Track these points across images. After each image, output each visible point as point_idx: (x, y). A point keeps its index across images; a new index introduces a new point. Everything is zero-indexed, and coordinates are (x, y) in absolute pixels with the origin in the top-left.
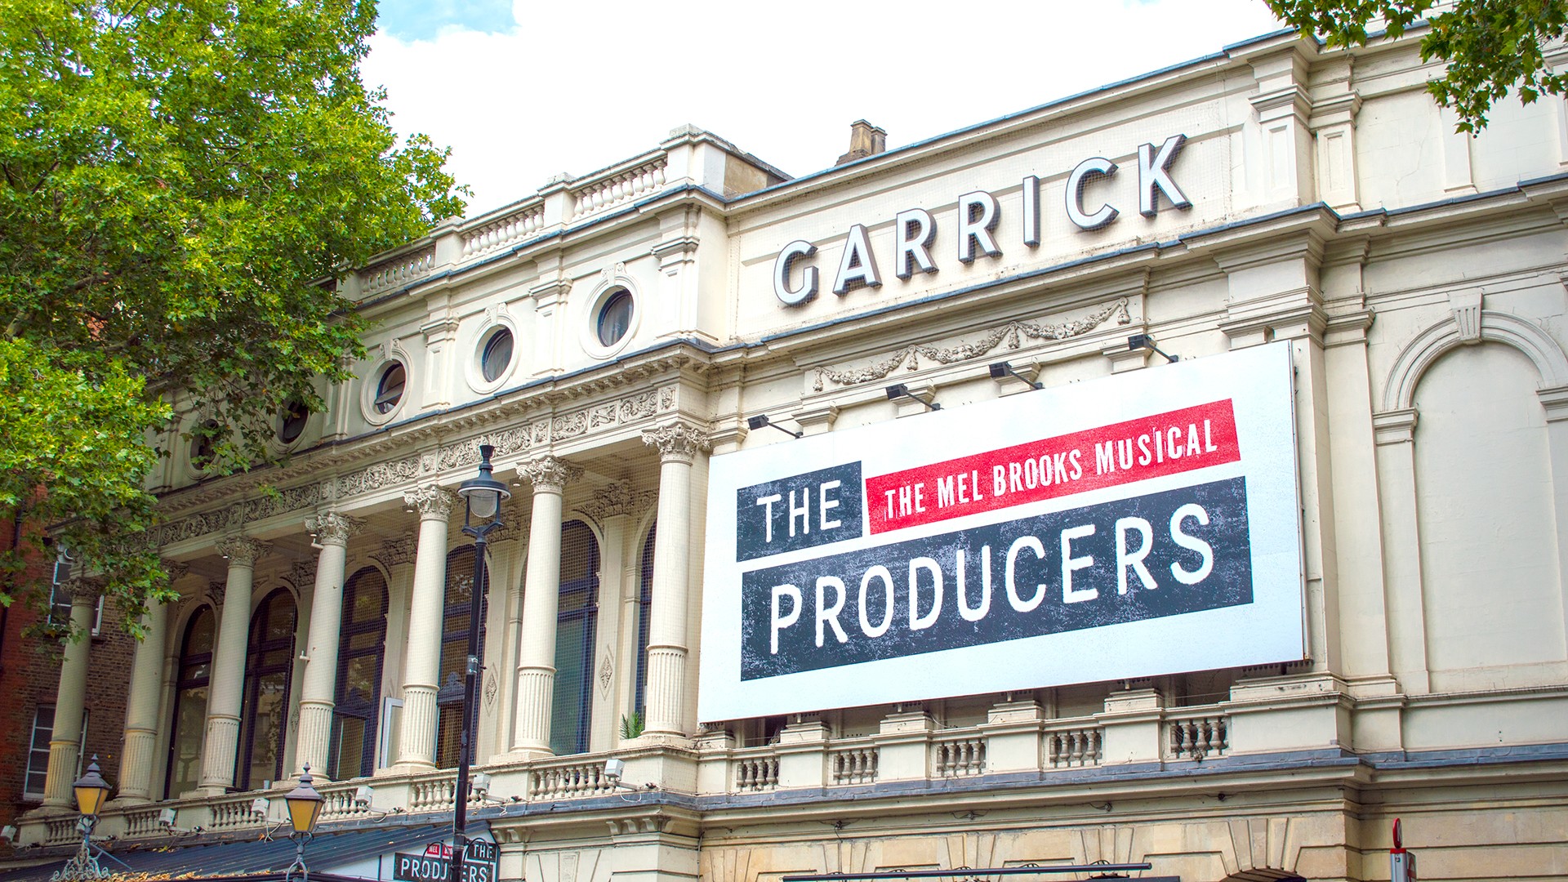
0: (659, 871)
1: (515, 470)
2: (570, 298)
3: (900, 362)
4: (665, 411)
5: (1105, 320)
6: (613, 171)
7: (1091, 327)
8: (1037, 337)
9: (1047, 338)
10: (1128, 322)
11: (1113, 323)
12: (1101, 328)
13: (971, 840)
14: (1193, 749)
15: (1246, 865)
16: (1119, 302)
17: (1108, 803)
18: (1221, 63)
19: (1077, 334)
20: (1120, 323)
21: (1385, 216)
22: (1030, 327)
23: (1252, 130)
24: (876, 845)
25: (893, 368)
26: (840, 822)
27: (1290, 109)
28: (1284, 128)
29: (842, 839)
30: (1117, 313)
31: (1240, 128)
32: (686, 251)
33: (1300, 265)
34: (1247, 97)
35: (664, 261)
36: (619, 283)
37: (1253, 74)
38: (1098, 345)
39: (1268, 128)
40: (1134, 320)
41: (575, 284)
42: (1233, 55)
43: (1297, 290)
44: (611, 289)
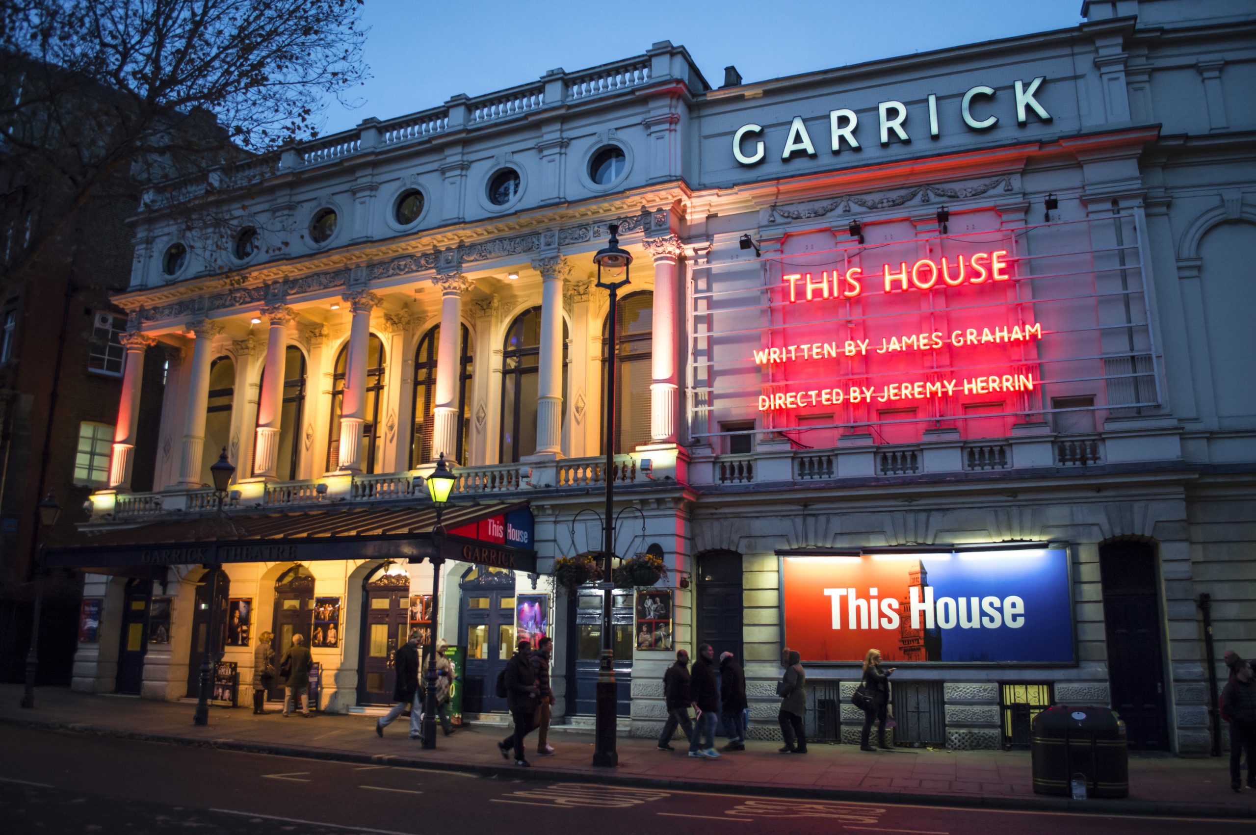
0: (677, 535)
1: (531, 264)
3: (836, 207)
4: (658, 227)
5: (994, 187)
6: (603, 68)
7: (984, 192)
8: (943, 196)
9: (950, 197)
10: (1011, 190)
11: (1000, 189)
12: (992, 192)
13: (911, 515)
14: (1073, 460)
15: (1118, 532)
16: (1005, 177)
17: (1015, 492)
18: (1075, 34)
19: (974, 195)
20: (1006, 191)
21: (1186, 137)
22: (938, 189)
23: (1092, 78)
24: (835, 519)
25: (832, 209)
26: (806, 503)
27: (1121, 67)
28: (1117, 79)
30: (1003, 184)
31: (1082, 76)
32: (670, 123)
33: (1134, 162)
34: (1090, 57)
35: (653, 129)
36: (611, 142)
37: (1094, 43)
38: (990, 203)
39: (1105, 77)
40: (1016, 189)
41: (573, 142)
42: (1085, 30)
43: (1136, 178)
44: (604, 146)
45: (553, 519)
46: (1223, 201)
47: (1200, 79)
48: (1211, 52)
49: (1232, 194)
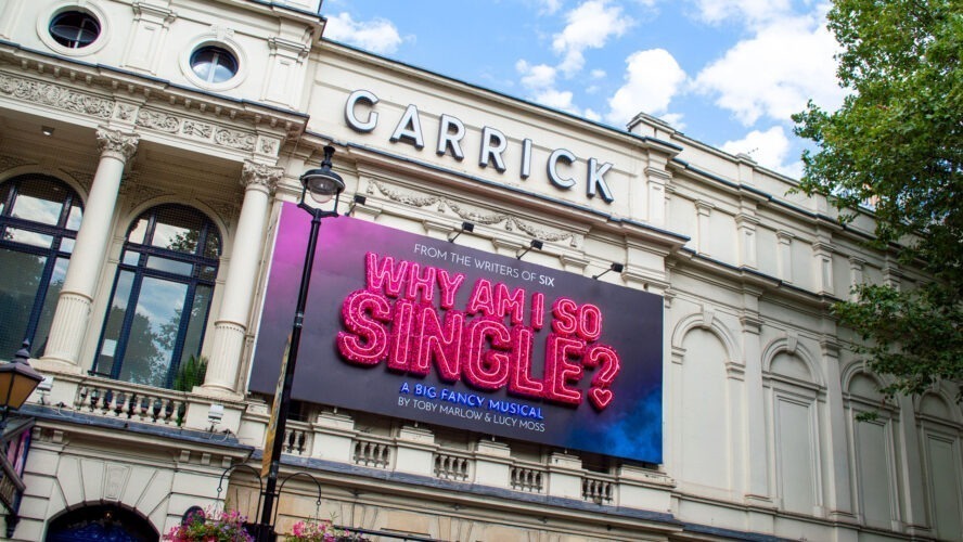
1: (96, 130)
2: (171, 26)
3: (432, 203)
4: (263, 153)
5: (563, 239)
7: (555, 240)
8: (523, 230)
9: (528, 233)
10: (575, 246)
11: (567, 242)
12: (560, 242)
13: (455, 523)
14: (592, 496)
16: (573, 234)
17: (544, 517)
18: (639, 142)
19: (547, 240)
20: (571, 246)
22: (520, 223)
24: (382, 513)
25: (428, 204)
26: (357, 490)
27: (662, 182)
28: (659, 190)
29: (355, 503)
30: (570, 239)
31: (635, 176)
32: (300, 55)
33: (663, 260)
34: (644, 165)
35: (279, 51)
36: (225, 42)
37: (647, 154)
38: (560, 252)
39: (651, 185)
40: (579, 248)
41: (179, 21)
42: (648, 142)
43: (661, 273)
44: (216, 42)
45: (60, 449)
46: (702, 310)
47: (696, 212)
48: (705, 195)
49: (708, 307)
